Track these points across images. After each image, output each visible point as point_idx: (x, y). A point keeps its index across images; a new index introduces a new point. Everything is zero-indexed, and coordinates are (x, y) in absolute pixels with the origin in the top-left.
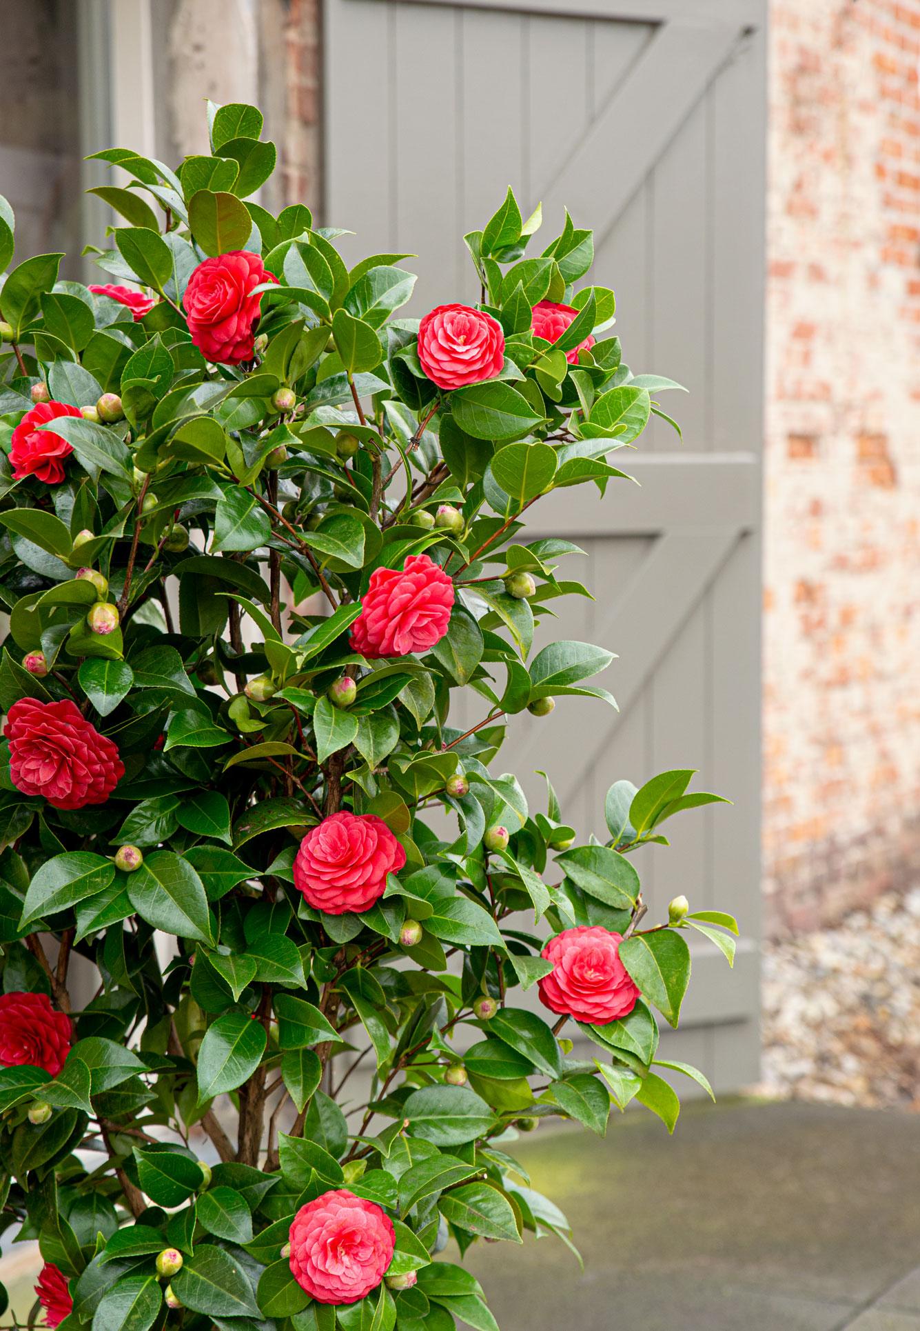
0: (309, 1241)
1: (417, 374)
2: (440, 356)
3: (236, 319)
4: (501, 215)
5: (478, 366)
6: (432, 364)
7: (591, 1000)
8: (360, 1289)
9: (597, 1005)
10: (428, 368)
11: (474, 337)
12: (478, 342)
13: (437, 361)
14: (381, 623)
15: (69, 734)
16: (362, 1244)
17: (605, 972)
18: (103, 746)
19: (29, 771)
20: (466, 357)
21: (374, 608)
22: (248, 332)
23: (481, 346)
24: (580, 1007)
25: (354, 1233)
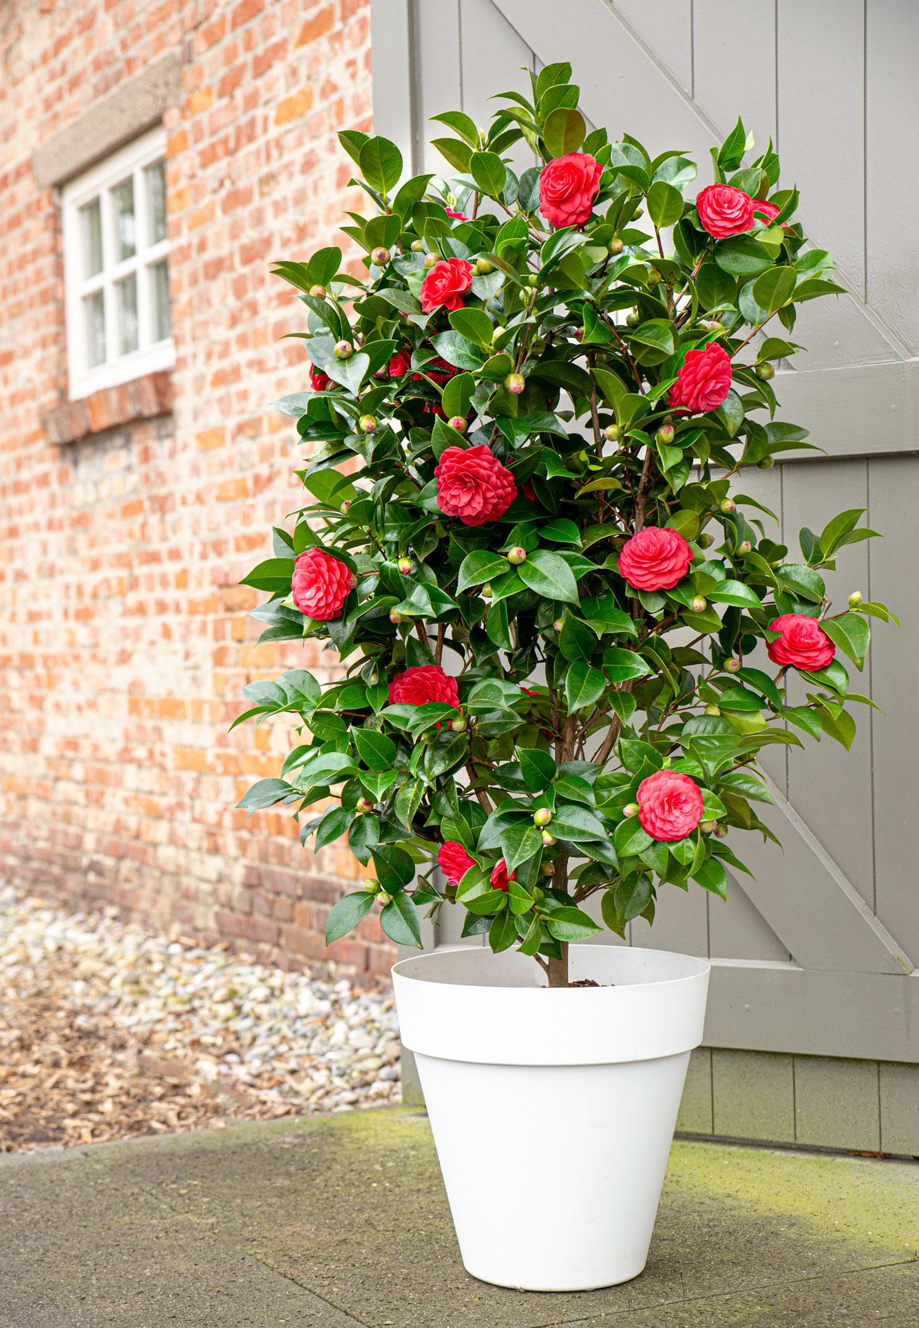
0: (652, 800)
1: (699, 229)
2: (713, 216)
3: (579, 196)
4: (733, 135)
5: (739, 223)
6: (709, 222)
7: (806, 655)
8: (684, 831)
9: (809, 658)
10: (707, 225)
11: (735, 203)
12: (738, 207)
13: (712, 220)
14: (690, 387)
15: (485, 468)
16: (685, 802)
17: (812, 638)
18: (506, 476)
19: (453, 497)
20: (732, 216)
21: (687, 376)
22: (589, 203)
23: (740, 209)
24: (799, 659)
25: (680, 794)
